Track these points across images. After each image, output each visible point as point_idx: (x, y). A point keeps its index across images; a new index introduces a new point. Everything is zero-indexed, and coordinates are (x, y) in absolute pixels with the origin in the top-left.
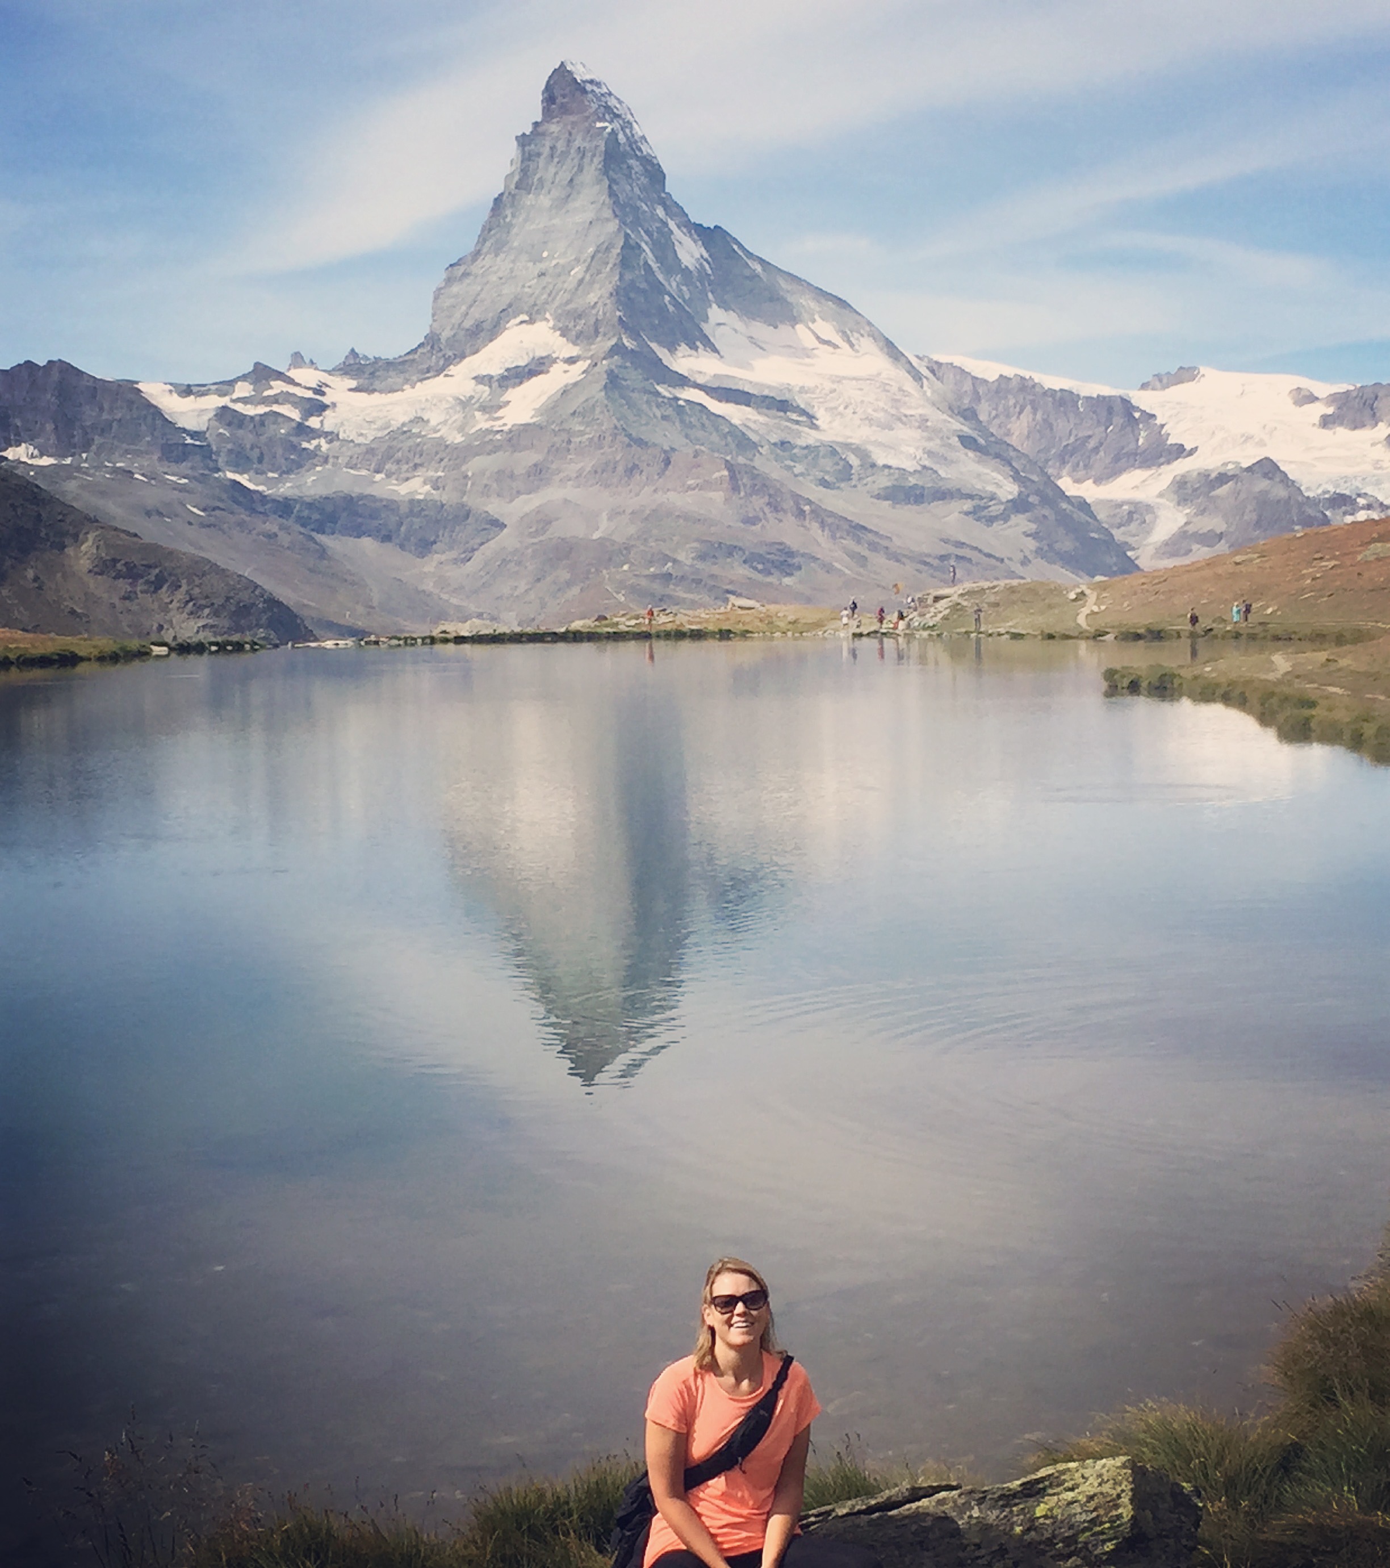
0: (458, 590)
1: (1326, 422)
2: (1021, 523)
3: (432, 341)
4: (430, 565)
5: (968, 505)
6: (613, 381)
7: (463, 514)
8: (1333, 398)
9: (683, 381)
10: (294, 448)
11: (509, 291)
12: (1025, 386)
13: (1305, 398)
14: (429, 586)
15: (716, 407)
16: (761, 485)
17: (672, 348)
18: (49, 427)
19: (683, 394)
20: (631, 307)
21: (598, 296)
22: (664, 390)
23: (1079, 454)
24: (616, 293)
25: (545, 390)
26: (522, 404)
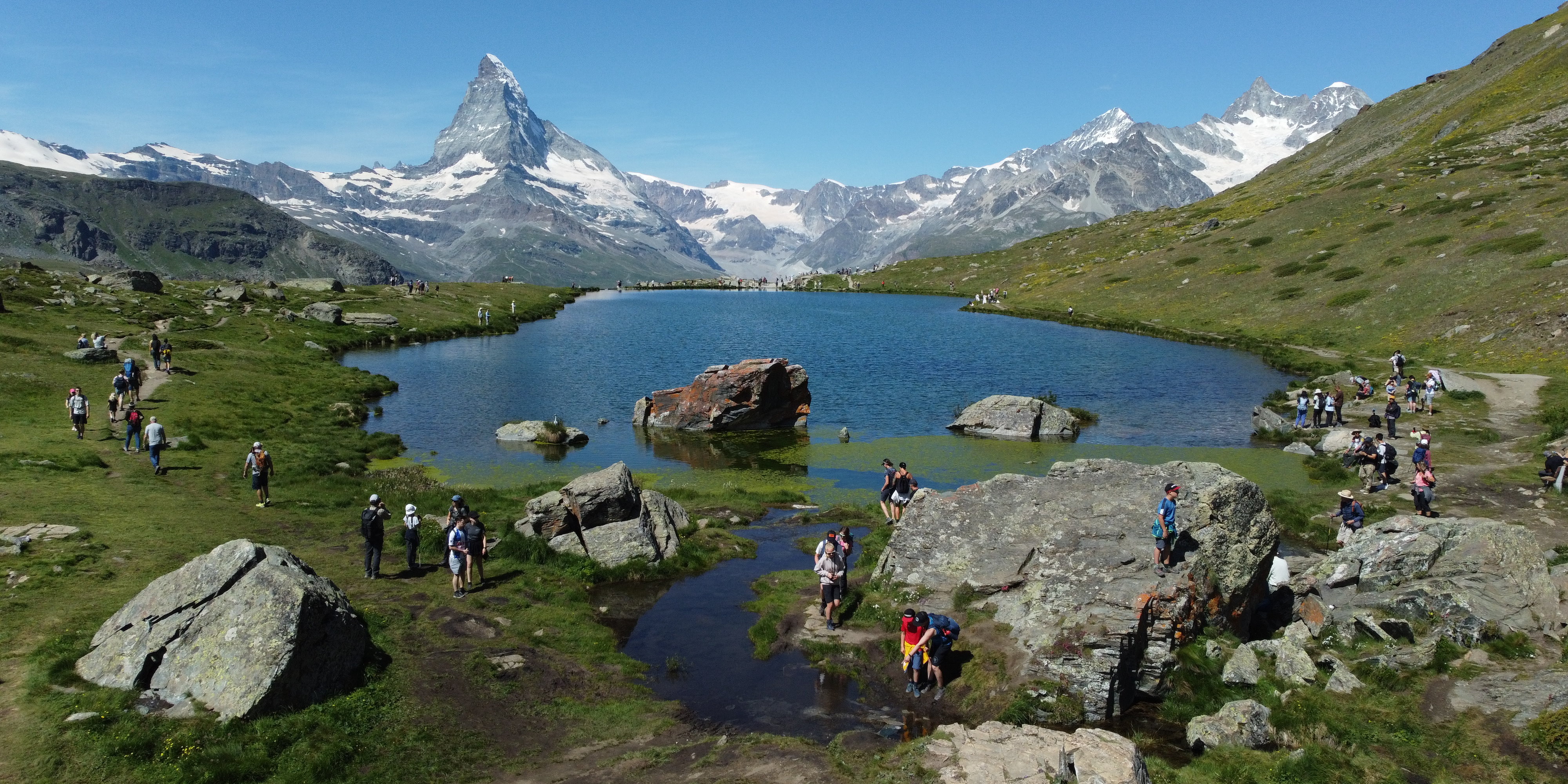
0: (446, 257)
1: (773, 202)
2: (662, 236)
3: (434, 159)
4: (434, 246)
5: (644, 229)
6: (507, 177)
7: (447, 228)
8: (776, 194)
9: (534, 179)
10: (378, 199)
11: (465, 142)
12: (663, 185)
13: (765, 193)
15: (547, 188)
16: (566, 219)
17: (531, 167)
18: (275, 188)
19: (535, 184)
20: (514, 150)
21: (501, 145)
22: (527, 182)
23: (684, 212)
24: (508, 144)
25: (480, 180)
26: (471, 185)
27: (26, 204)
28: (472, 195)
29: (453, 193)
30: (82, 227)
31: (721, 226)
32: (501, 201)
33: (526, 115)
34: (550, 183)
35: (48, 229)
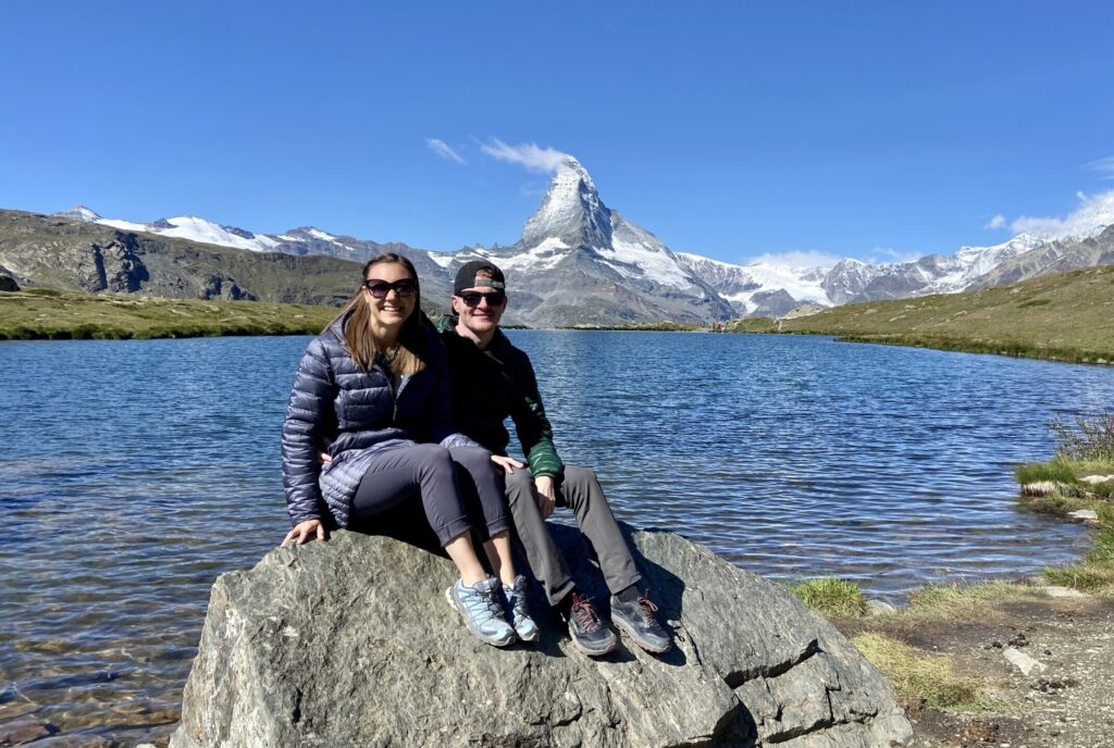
0: (528, 321)
1: (802, 279)
2: (706, 306)
3: (522, 241)
4: (519, 313)
5: (690, 300)
6: (579, 257)
7: (530, 297)
8: (804, 272)
9: (601, 257)
11: (546, 228)
13: (795, 271)
14: (518, 319)
15: (611, 266)
16: (625, 291)
17: (599, 247)
20: (586, 233)
21: (575, 230)
22: (595, 260)
23: (725, 286)
24: (581, 229)
25: (557, 259)
26: (550, 263)
27: (193, 271)
28: (549, 270)
29: (536, 269)
30: (235, 289)
31: (758, 298)
32: (574, 276)
33: (597, 205)
34: (614, 262)
35: (208, 292)
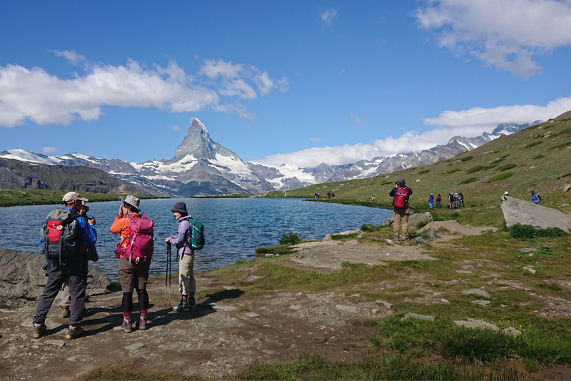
2: (259, 184)
3: (175, 157)
5: (252, 183)
6: (201, 164)
7: (179, 183)
8: (304, 169)
9: (212, 164)
10: (154, 172)
11: (187, 151)
12: (260, 166)
15: (216, 168)
16: (223, 179)
17: (210, 159)
18: (116, 169)
19: (212, 166)
20: (204, 153)
21: (199, 152)
22: (209, 165)
23: (268, 176)
24: (202, 151)
25: (191, 165)
26: (188, 167)
27: (19, 174)
28: (188, 170)
29: (182, 170)
30: (39, 183)
31: (282, 181)
32: (199, 173)
33: (209, 140)
34: (217, 166)
35: (26, 184)
